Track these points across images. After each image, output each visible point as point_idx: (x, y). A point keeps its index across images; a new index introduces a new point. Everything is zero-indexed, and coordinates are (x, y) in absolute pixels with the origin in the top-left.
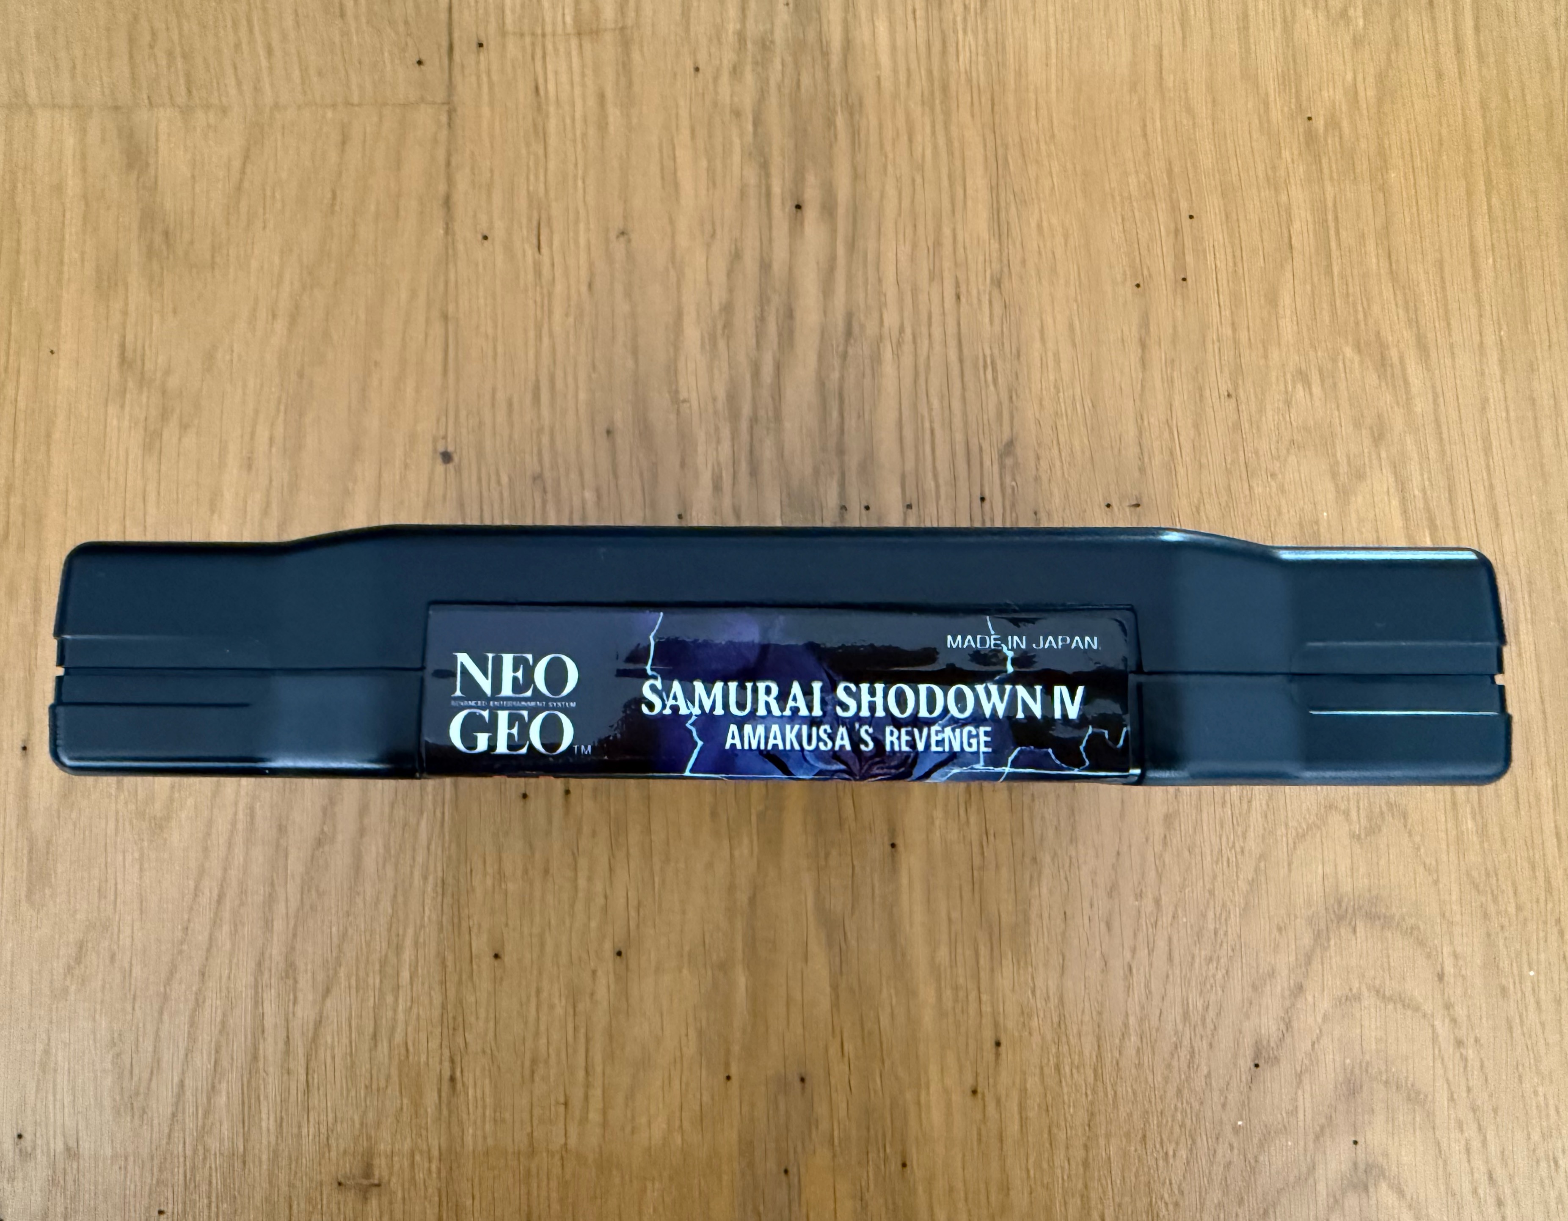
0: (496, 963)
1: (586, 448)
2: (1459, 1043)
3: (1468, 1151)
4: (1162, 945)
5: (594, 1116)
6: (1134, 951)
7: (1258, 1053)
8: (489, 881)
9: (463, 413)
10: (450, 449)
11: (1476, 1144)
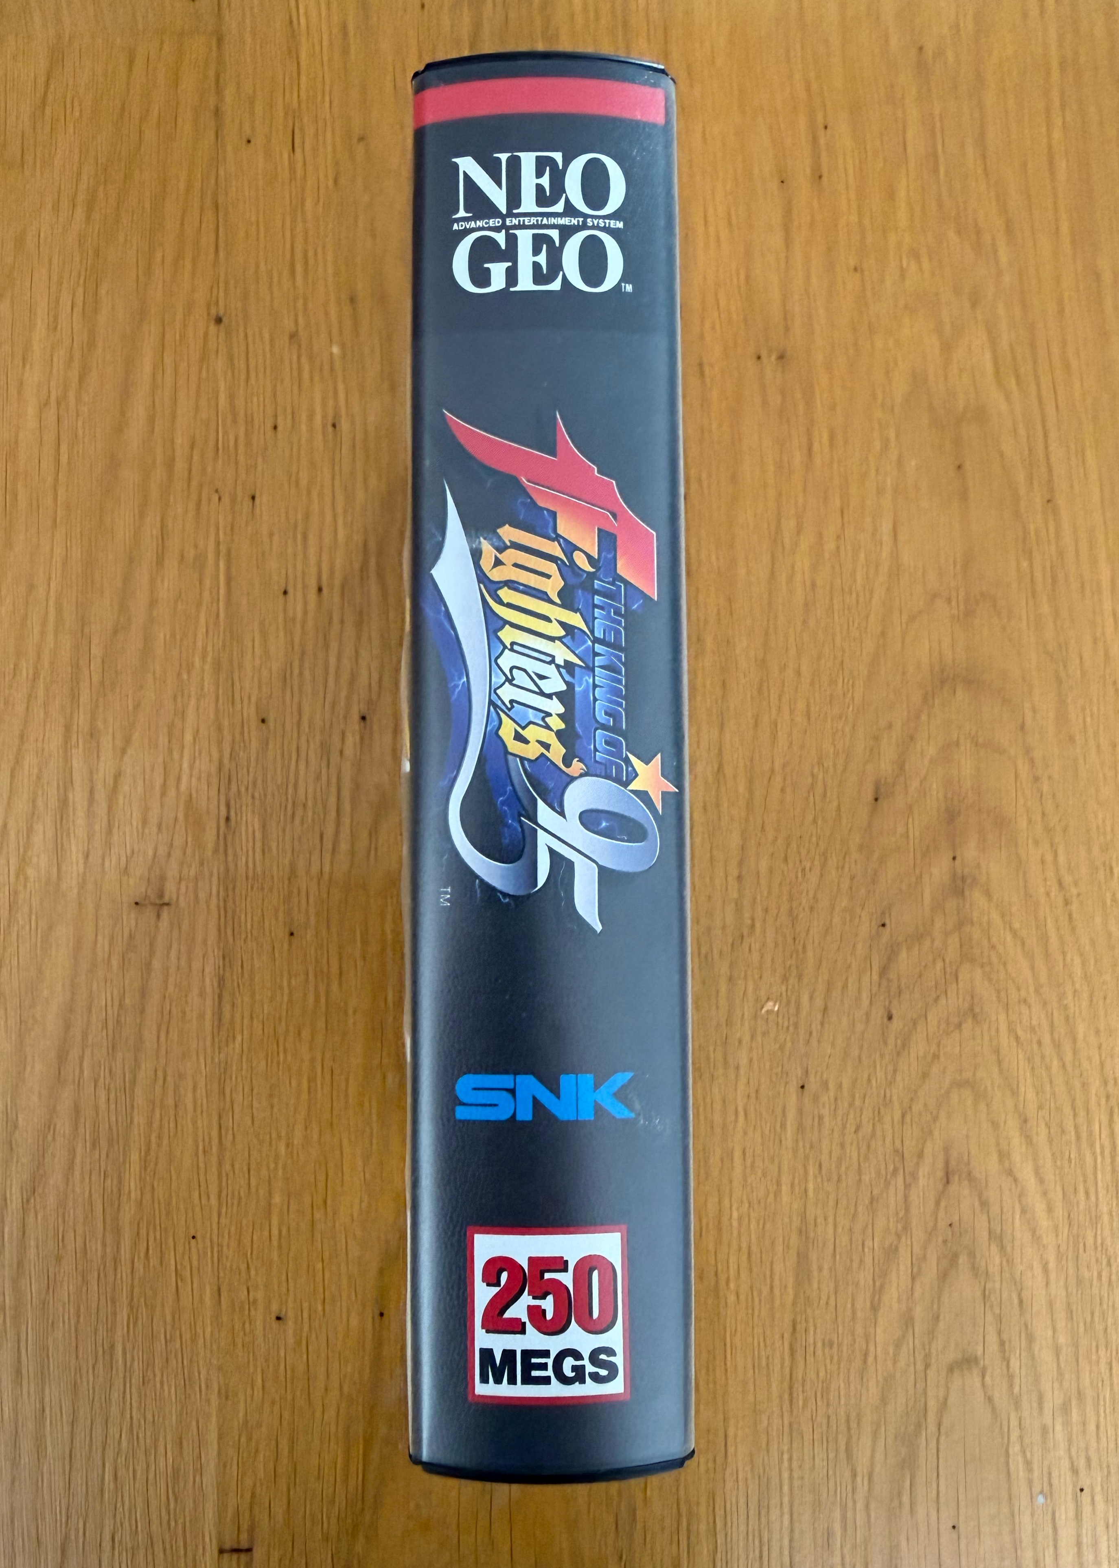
0: (263, 726)
1: (333, 311)
2: (1036, 779)
3: (1043, 862)
4: (801, 705)
5: (344, 846)
6: (779, 709)
7: (877, 789)
8: (257, 662)
9: (232, 282)
10: (221, 313)
11: (1049, 858)
